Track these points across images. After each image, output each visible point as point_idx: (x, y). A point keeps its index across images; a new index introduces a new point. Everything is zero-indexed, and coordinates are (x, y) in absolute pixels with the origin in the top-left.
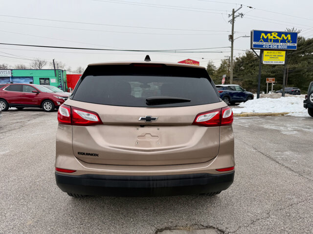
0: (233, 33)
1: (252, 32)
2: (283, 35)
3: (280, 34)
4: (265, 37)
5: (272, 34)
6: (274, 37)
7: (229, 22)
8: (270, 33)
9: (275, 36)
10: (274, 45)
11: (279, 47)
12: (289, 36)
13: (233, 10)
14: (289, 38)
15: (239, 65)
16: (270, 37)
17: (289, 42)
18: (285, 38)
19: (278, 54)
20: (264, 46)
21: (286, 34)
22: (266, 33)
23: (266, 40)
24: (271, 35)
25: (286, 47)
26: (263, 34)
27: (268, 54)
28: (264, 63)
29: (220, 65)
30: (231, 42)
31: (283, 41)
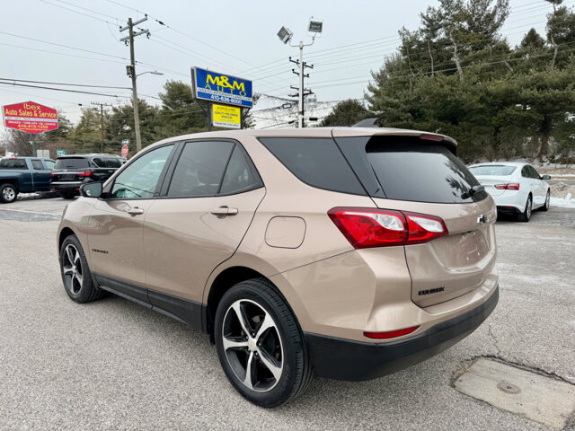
0: (133, 62)
1: (192, 71)
2: (235, 83)
3: (231, 80)
4: (213, 82)
5: (222, 78)
6: (224, 84)
7: (122, 40)
8: (219, 75)
9: (226, 81)
10: (226, 97)
11: (233, 101)
12: (242, 84)
13: (130, 19)
14: (243, 89)
15: (120, 122)
16: (220, 84)
17: (243, 94)
18: (239, 88)
19: (231, 112)
20: (212, 97)
21: (239, 81)
22: (214, 75)
23: (214, 87)
24: (220, 80)
25: (239, 103)
26: (209, 77)
27: (219, 111)
28: (214, 125)
29: (80, 119)
30: (131, 79)
31: (236, 92)
